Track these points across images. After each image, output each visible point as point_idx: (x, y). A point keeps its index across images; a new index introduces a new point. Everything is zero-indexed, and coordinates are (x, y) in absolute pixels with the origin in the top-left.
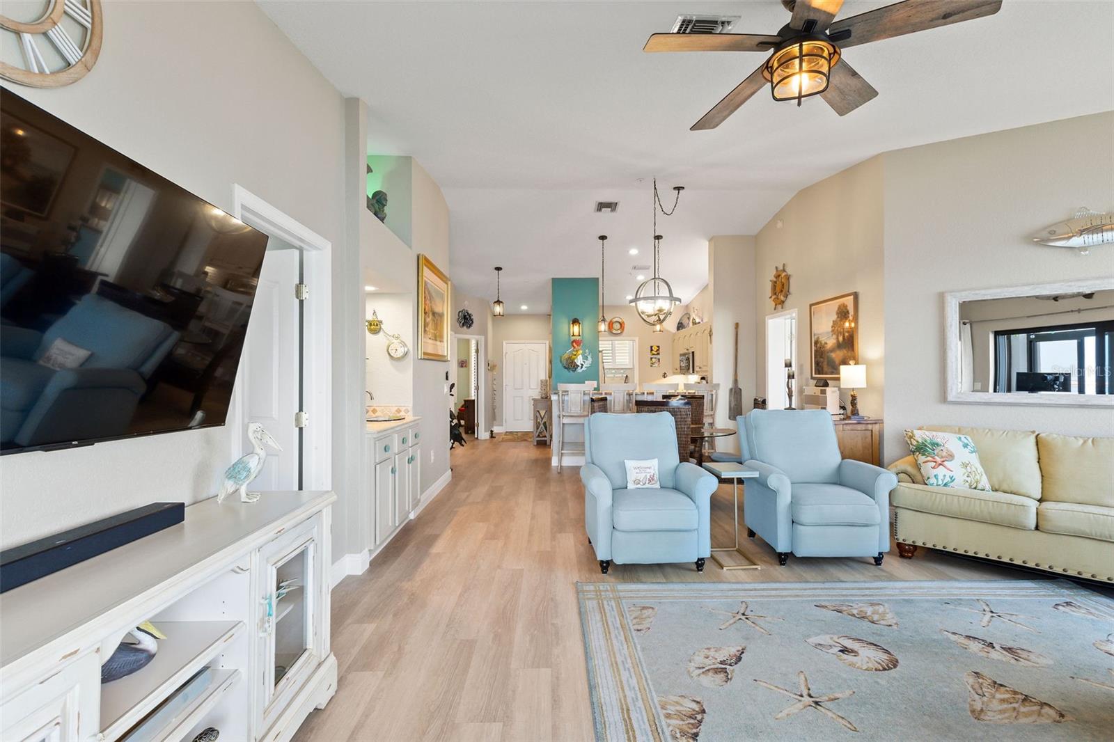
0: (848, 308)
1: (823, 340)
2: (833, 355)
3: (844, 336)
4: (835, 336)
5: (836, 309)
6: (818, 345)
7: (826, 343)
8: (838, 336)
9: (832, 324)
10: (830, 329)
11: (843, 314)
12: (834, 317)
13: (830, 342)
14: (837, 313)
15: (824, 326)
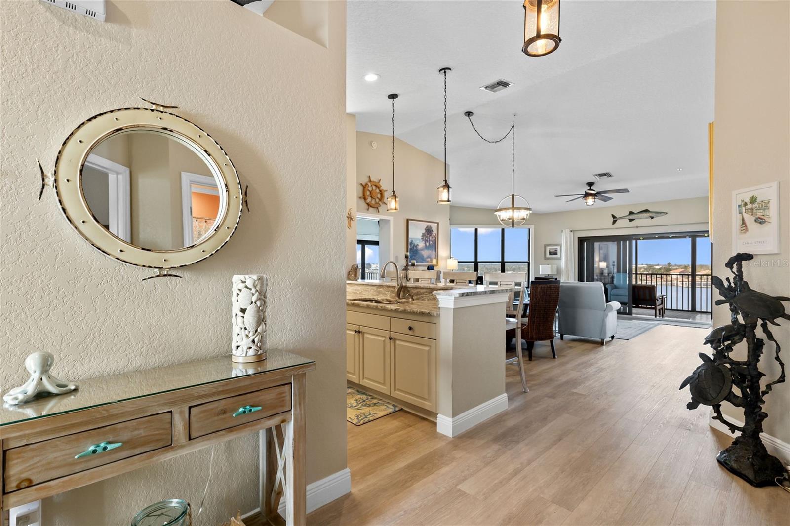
0: (433, 229)
1: (416, 243)
2: (423, 252)
3: (429, 243)
4: (424, 242)
5: (425, 227)
6: (412, 245)
7: (418, 245)
8: (425, 242)
9: (422, 235)
10: (421, 238)
11: (429, 231)
12: (424, 232)
13: (421, 245)
14: (425, 230)
15: (417, 234)
